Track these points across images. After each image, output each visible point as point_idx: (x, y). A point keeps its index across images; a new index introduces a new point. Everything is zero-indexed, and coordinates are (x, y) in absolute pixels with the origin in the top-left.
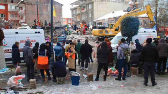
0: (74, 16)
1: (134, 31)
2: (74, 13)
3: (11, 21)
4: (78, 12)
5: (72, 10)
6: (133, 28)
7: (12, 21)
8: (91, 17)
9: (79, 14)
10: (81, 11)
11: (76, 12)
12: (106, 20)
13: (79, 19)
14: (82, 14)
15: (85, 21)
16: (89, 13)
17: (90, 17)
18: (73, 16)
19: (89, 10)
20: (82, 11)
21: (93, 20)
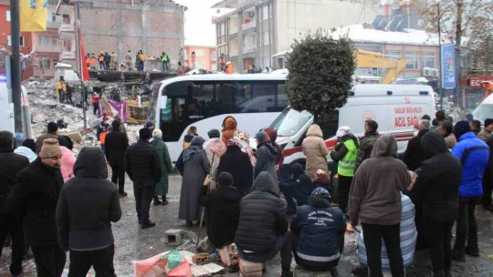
0: (223, 40)
1: (329, 94)
3: (38, 56)
4: (233, 30)
5: (218, 23)
6: (326, 81)
7: (39, 54)
8: (270, 45)
9: (235, 35)
10: (240, 27)
11: (227, 30)
13: (237, 51)
14: (243, 36)
15: (253, 56)
16: (263, 33)
17: (267, 43)
18: (219, 39)
19: (263, 22)
20: (244, 27)
21: (275, 53)
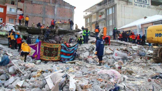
0: (88, 25)
2: (88, 22)
4: (94, 20)
5: (86, 18)
8: (113, 25)
10: (97, 19)
11: (91, 20)
12: (139, 26)
14: (99, 22)
16: (109, 20)
17: (111, 24)
18: (86, 25)
19: (109, 15)
20: (99, 18)
